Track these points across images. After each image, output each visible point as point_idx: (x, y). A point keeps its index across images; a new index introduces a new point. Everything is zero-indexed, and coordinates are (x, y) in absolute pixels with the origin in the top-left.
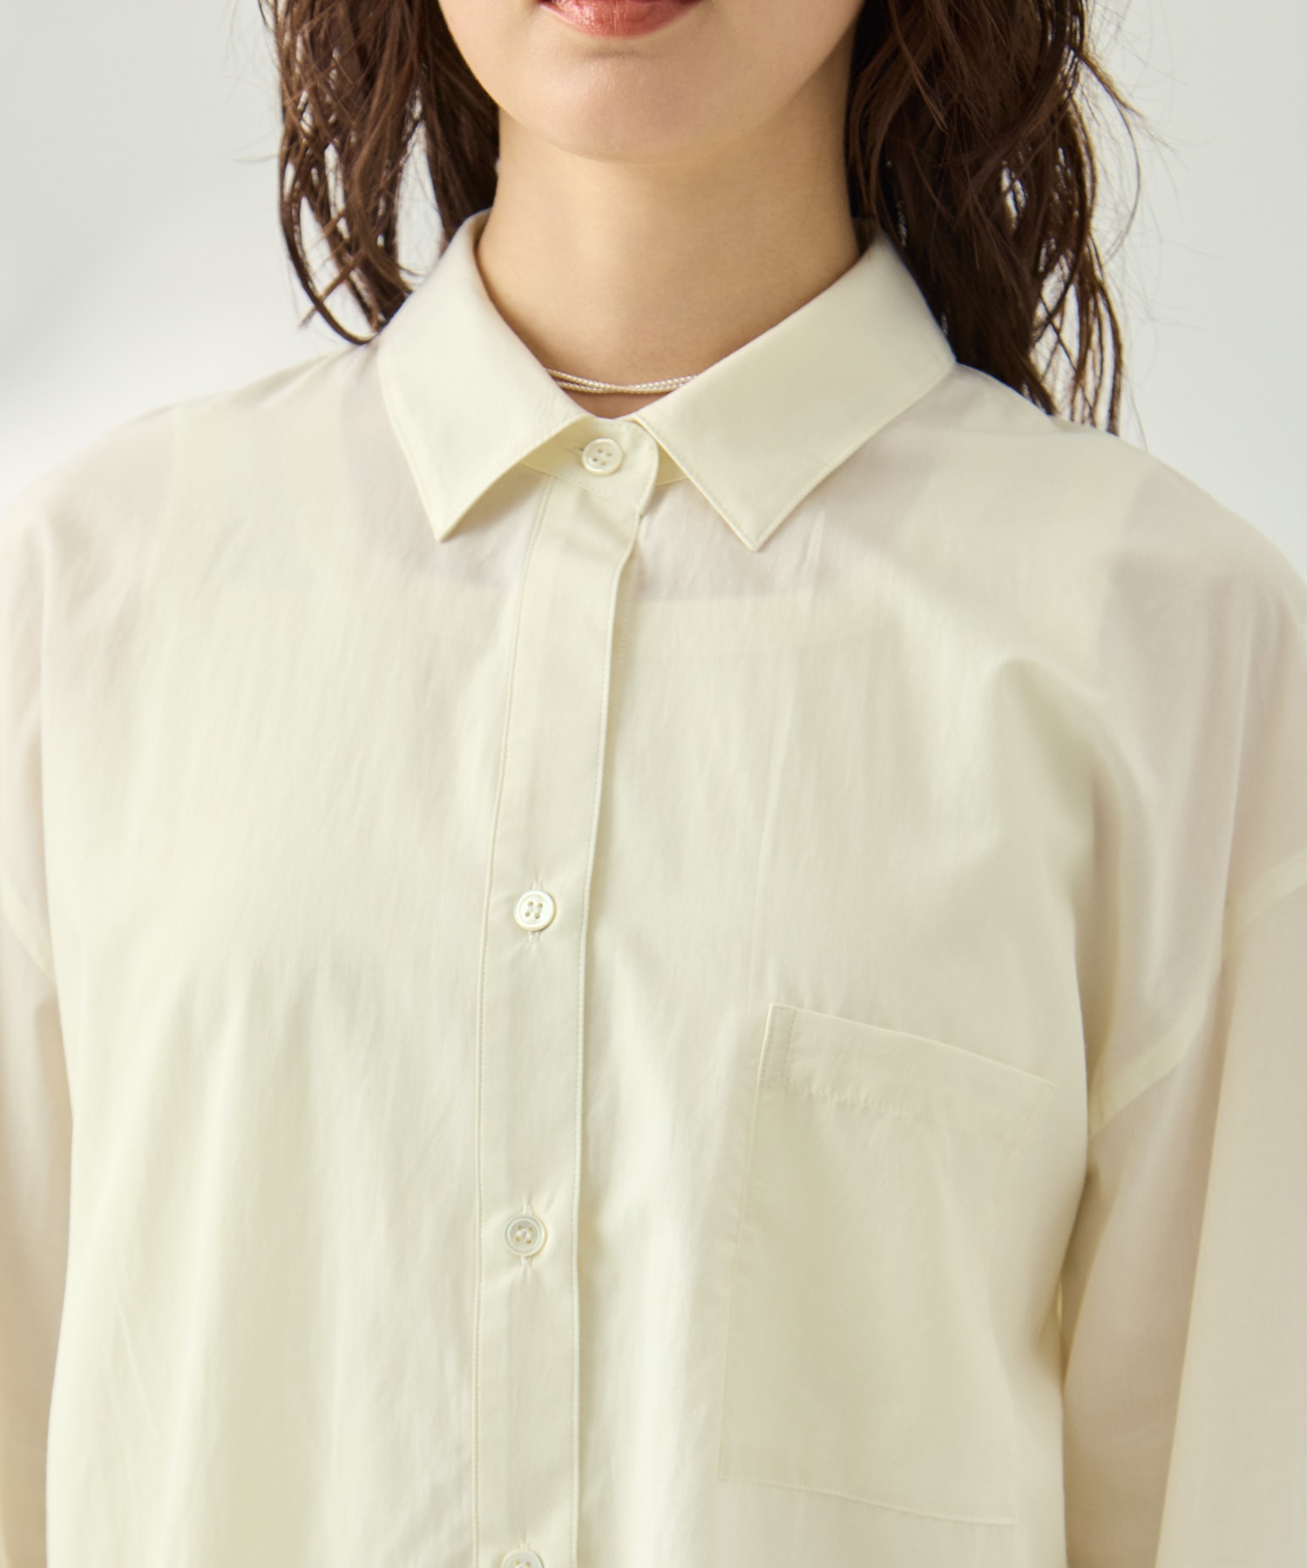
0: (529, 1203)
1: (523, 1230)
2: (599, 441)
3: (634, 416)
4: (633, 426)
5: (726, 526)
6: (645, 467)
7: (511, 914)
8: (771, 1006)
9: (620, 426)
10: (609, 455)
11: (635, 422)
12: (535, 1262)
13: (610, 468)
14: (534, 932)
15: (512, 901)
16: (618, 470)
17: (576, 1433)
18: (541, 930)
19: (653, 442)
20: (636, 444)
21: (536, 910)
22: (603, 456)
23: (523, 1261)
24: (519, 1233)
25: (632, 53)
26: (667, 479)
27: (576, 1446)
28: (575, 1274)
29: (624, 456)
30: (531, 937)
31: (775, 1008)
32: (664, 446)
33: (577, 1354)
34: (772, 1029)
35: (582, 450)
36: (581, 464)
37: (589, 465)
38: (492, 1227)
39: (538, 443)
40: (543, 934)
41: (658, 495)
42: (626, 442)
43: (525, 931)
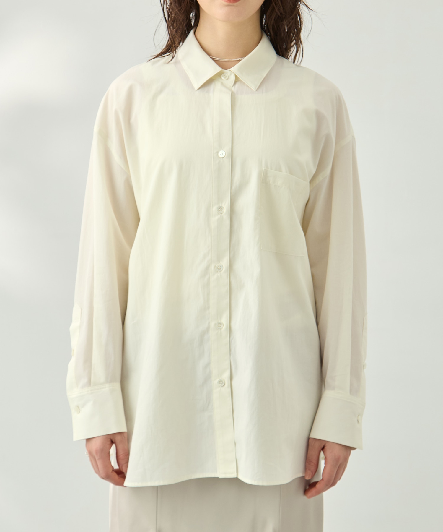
0: (221, 204)
1: (220, 209)
2: (225, 74)
3: (230, 69)
4: (230, 71)
5: (248, 87)
6: (233, 78)
7: (218, 155)
8: (263, 169)
9: (228, 71)
10: (226, 76)
11: (230, 70)
12: (222, 214)
13: (226, 79)
14: (222, 158)
15: (218, 152)
16: (228, 79)
17: (229, 244)
18: (223, 157)
19: (234, 74)
20: (231, 75)
21: (222, 154)
22: (225, 77)
23: (220, 214)
24: (219, 209)
25: (233, 5)
26: (237, 80)
27: (229, 246)
28: (229, 216)
29: (229, 76)
30: (221, 159)
31: (264, 169)
32: (236, 74)
33: (229, 230)
34: (264, 173)
35: (221, 75)
36: (221, 78)
37: (223, 78)
38: (214, 209)
39: (214, 74)
40: (224, 158)
41: (235, 83)
42: (229, 74)
43: (220, 158)
